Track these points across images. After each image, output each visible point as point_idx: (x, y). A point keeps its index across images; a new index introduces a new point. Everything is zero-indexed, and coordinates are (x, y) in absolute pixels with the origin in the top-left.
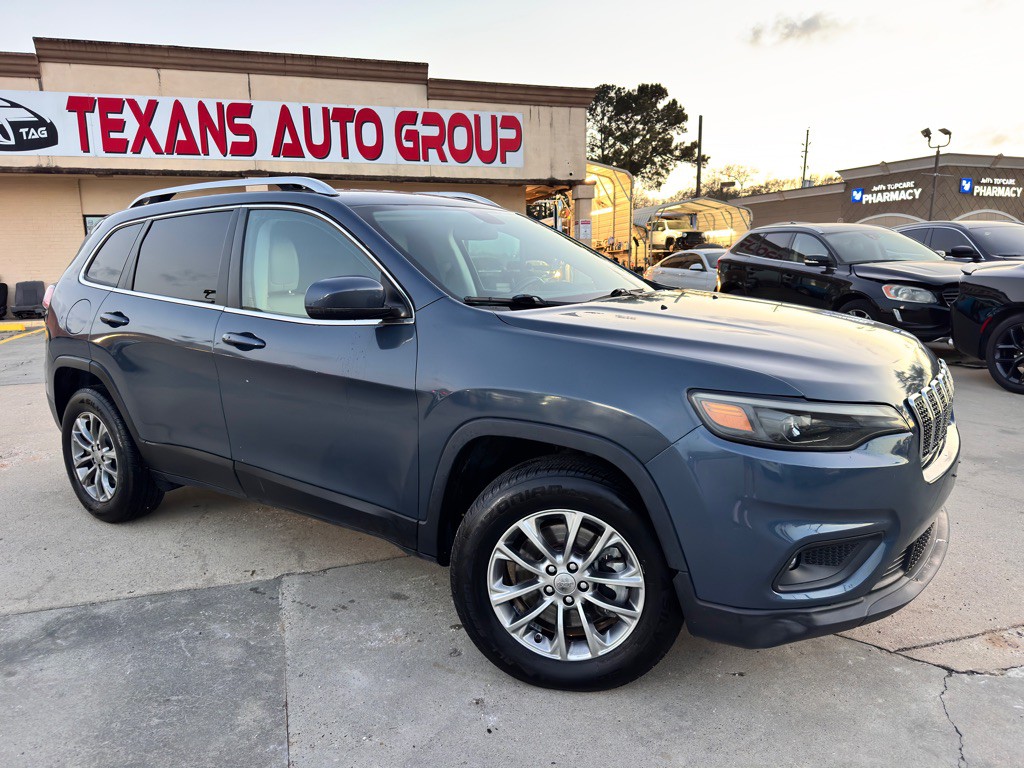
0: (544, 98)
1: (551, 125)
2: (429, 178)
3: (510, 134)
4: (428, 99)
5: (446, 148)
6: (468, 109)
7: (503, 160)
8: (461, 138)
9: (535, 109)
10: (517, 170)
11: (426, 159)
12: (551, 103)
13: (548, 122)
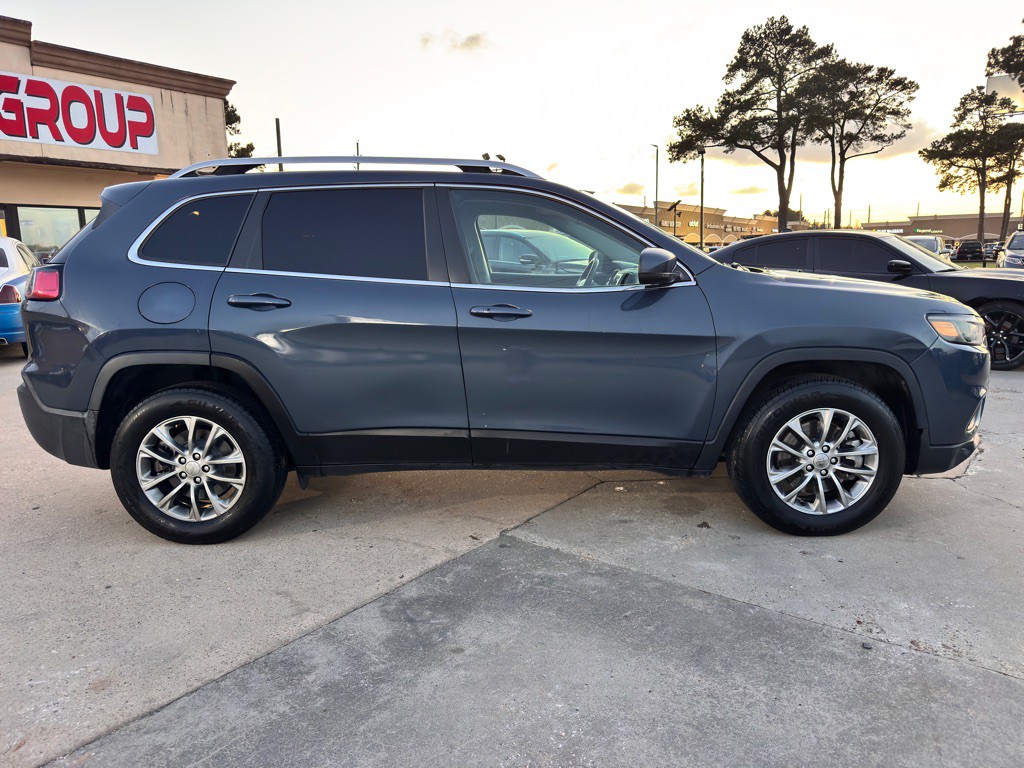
0: (176, 83)
1: (186, 112)
2: (40, 158)
3: (140, 117)
4: (32, 65)
5: (60, 124)
6: (88, 84)
7: (134, 145)
8: (79, 115)
9: (166, 93)
10: (151, 156)
11: (35, 135)
12: (185, 89)
13: (183, 108)
